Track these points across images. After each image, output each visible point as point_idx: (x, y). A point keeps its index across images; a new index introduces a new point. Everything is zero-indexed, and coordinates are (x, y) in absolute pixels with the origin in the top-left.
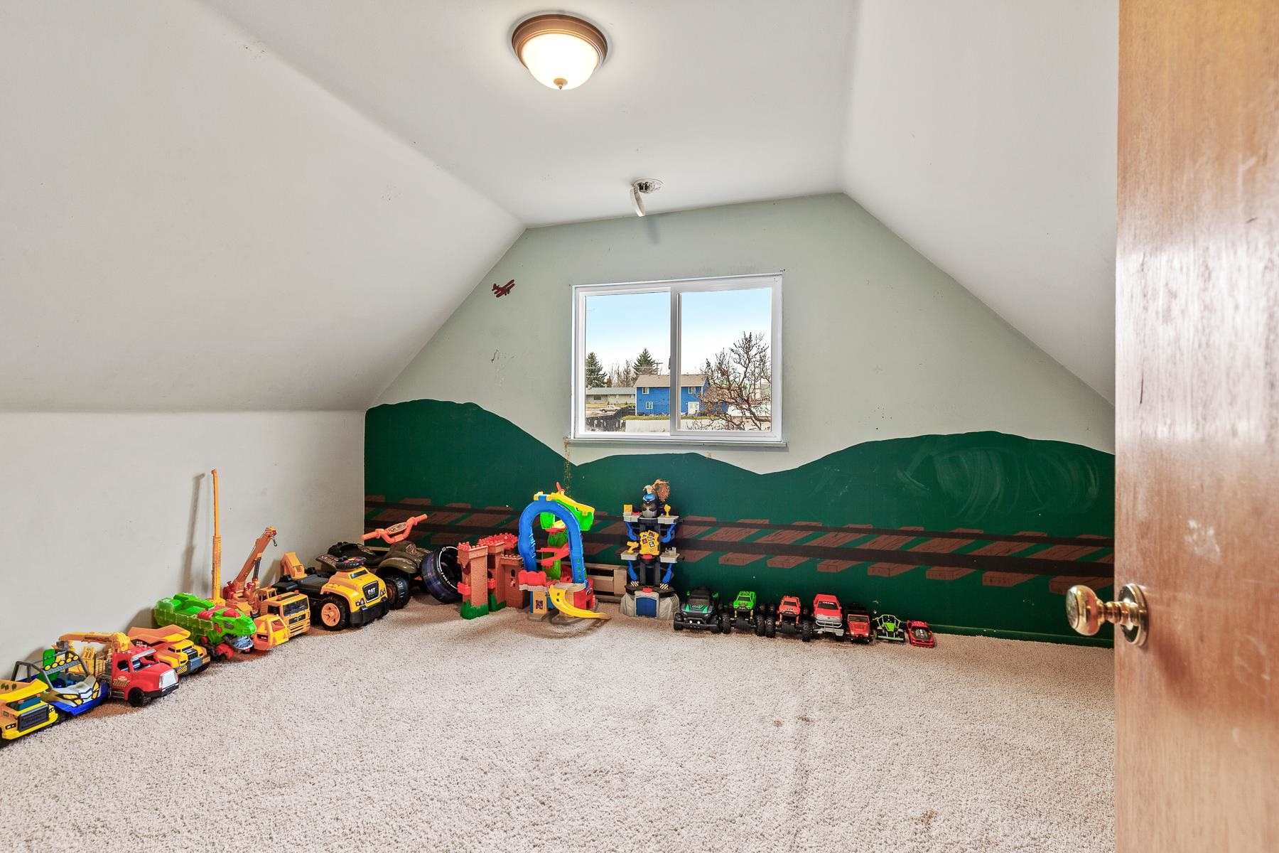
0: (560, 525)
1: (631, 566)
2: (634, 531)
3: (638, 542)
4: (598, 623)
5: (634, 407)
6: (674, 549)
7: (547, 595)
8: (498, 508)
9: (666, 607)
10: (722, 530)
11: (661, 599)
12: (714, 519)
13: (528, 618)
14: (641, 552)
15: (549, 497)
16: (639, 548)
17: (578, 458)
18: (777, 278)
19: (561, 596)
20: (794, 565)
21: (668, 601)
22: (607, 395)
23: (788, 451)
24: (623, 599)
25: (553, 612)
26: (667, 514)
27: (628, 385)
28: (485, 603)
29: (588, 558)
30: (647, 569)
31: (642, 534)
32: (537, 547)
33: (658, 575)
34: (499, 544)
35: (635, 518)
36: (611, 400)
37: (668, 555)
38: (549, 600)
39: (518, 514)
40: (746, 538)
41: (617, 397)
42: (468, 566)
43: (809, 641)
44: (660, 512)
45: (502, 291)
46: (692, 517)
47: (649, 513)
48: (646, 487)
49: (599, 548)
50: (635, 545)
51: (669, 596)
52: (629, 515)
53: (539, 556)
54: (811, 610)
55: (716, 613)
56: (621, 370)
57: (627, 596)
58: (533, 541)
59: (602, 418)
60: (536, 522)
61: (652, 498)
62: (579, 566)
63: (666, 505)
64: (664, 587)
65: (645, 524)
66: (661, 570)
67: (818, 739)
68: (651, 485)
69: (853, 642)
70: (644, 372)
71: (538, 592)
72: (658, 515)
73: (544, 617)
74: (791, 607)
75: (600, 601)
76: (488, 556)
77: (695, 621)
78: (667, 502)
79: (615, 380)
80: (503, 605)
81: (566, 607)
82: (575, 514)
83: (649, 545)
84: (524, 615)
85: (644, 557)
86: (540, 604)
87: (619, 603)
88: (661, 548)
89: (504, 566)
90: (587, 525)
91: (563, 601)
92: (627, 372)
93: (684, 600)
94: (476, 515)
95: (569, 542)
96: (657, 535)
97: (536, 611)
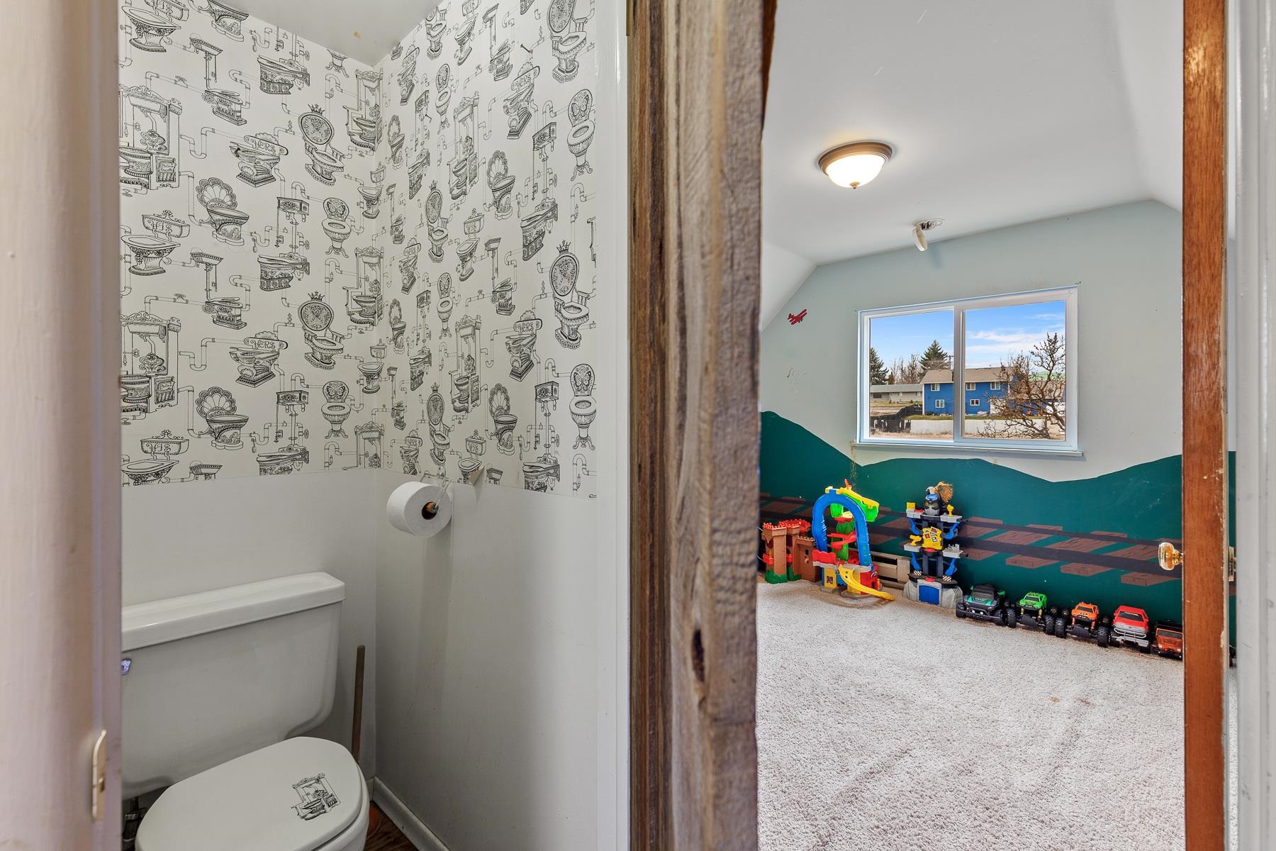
0: (848, 515)
1: (914, 557)
2: (917, 526)
3: (921, 536)
4: (882, 601)
5: (921, 405)
6: (957, 546)
7: (838, 572)
8: (793, 499)
9: (949, 597)
10: (1010, 533)
11: (944, 589)
12: (1001, 522)
13: (821, 590)
14: (924, 546)
15: (838, 491)
16: (922, 542)
17: (862, 460)
18: (1072, 290)
19: (850, 575)
20: (1091, 574)
21: (951, 591)
22: (888, 393)
23: (1085, 460)
24: (906, 585)
25: (842, 587)
26: (950, 513)
27: (914, 382)
28: (784, 573)
29: (873, 548)
30: (929, 561)
31: (924, 530)
32: (828, 532)
33: (940, 568)
34: (796, 527)
35: (918, 515)
36: (894, 398)
37: (951, 551)
38: (839, 577)
39: (811, 504)
40: (1036, 542)
41: (901, 395)
42: (772, 542)
43: (1105, 647)
44: (943, 511)
45: (796, 319)
46: (978, 518)
47: (931, 512)
48: (929, 488)
49: (883, 539)
50: (918, 539)
51: (953, 588)
52: (911, 511)
53: (829, 540)
54: (1111, 618)
55: (1001, 607)
56: (905, 365)
57: (910, 584)
58: (824, 527)
59: (883, 417)
60: (827, 511)
61: (934, 498)
62: (865, 552)
63: (949, 506)
64: (947, 579)
65: (927, 521)
66: (944, 564)
67: (1095, 718)
68: (934, 486)
69: (1161, 655)
70: (934, 367)
71: (829, 570)
72: (941, 513)
73: (834, 591)
74: (1086, 612)
75: (884, 585)
76: (787, 535)
77: (977, 611)
78: (951, 502)
79: (898, 375)
80: (798, 577)
81: (855, 585)
82: (861, 506)
83: (932, 540)
84: (816, 587)
85: (926, 550)
86: (830, 579)
87: (902, 589)
88: (944, 543)
89: (799, 545)
90: (872, 517)
91: (851, 578)
92: (913, 368)
93: (967, 592)
94: (775, 503)
95: (856, 531)
96: (939, 532)
97: (826, 584)
